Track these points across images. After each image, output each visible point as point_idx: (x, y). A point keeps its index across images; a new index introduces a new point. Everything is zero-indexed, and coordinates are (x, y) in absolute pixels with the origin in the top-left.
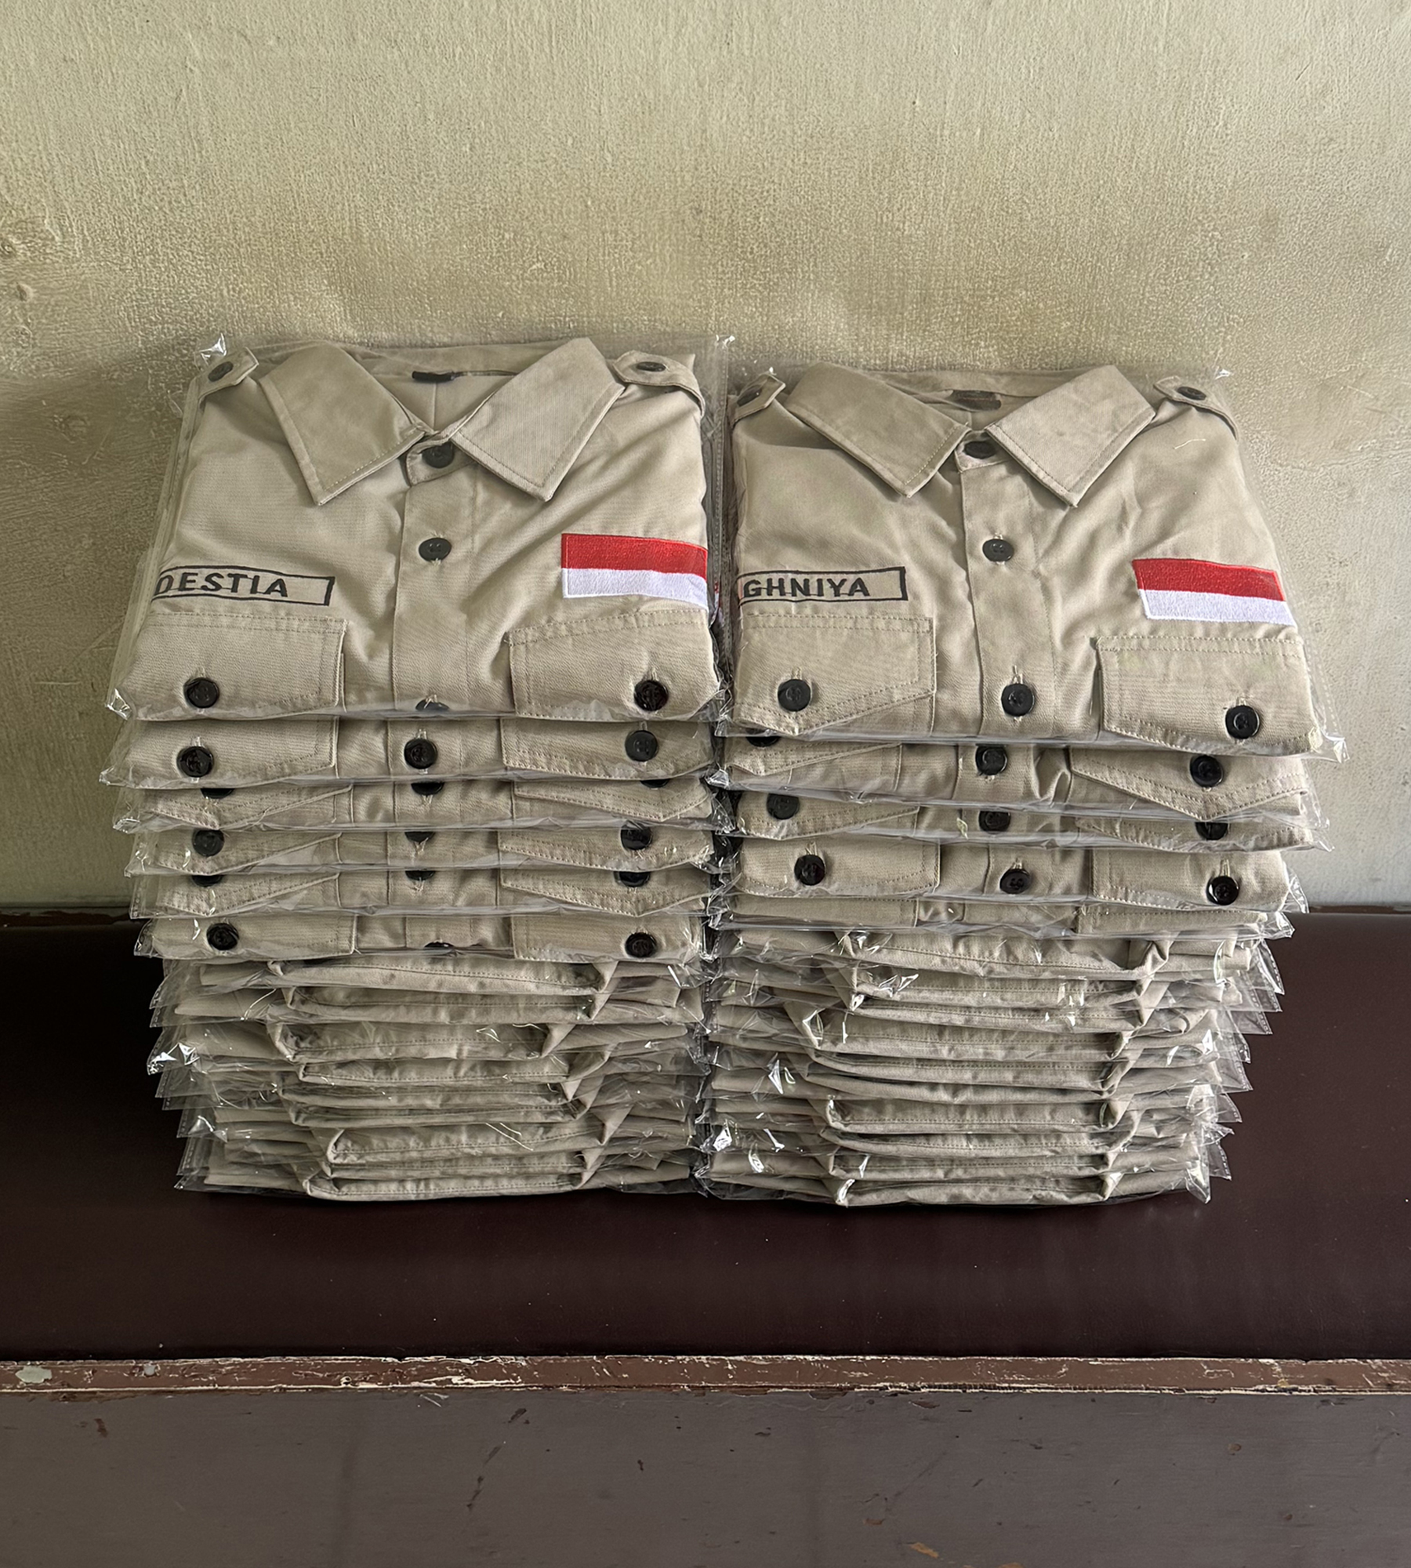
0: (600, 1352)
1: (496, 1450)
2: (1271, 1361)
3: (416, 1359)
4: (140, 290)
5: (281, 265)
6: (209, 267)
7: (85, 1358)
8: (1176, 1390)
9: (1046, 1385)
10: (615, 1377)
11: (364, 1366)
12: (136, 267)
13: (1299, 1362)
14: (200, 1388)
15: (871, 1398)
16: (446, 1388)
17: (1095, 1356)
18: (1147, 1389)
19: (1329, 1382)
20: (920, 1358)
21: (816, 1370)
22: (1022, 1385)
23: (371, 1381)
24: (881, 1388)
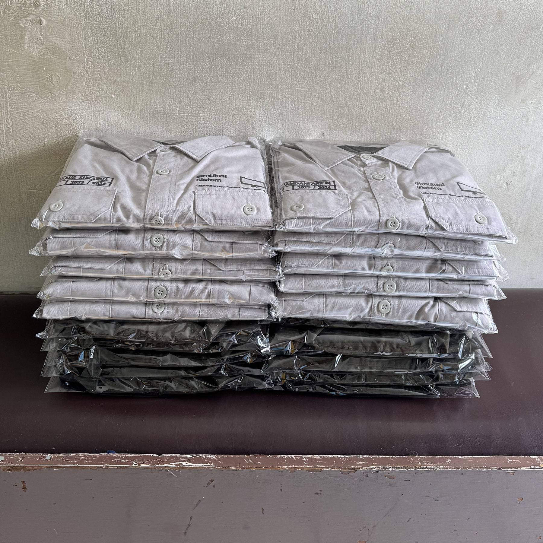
0: (248, 454)
1: (200, 502)
2: (535, 457)
3: (167, 455)
4: (85, 23)
5: (139, 14)
6: (112, 14)
7: (20, 452)
8: (498, 469)
9: (442, 467)
10: (255, 463)
11: (144, 458)
12: (85, 13)
14: (70, 465)
15: (367, 473)
16: (180, 468)
17: (462, 455)
18: (485, 468)
20: (387, 456)
21: (343, 461)
22: (432, 467)
23: (146, 464)
24: (372, 469)
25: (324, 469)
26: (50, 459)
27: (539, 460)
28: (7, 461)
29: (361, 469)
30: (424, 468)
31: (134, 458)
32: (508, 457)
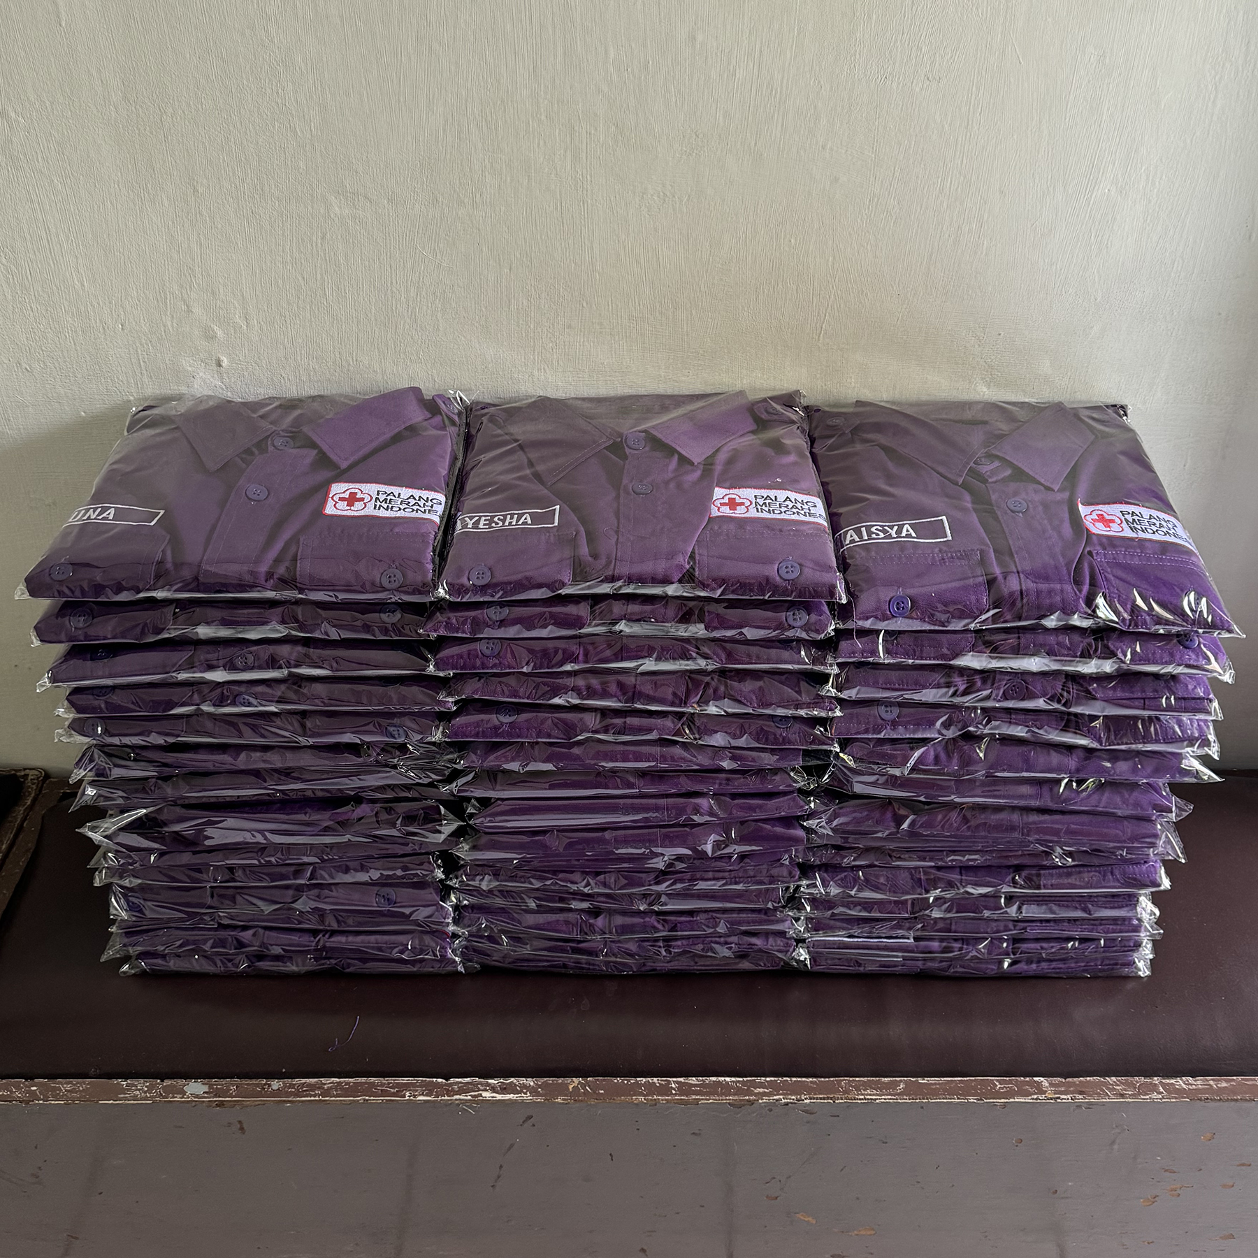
0: (585, 1076)
1: (512, 1146)
2: (1042, 1079)
3: (457, 1080)
7: (232, 1078)
8: (978, 1100)
9: (890, 1097)
10: (594, 1092)
11: (422, 1085)
13: (1060, 1079)
14: (309, 1099)
15: (771, 1107)
16: (478, 1101)
17: (923, 1076)
18: (958, 1099)
19: (1081, 1093)
20: (804, 1079)
21: (732, 1087)
22: (874, 1097)
23: (427, 1095)
24: (777, 1100)
25: (703, 1101)
26: (279, 1089)
27: (1047, 1084)
28: (211, 1093)
29: (760, 1101)
30: (860, 1099)
31: (406, 1087)
32: (997, 1080)
